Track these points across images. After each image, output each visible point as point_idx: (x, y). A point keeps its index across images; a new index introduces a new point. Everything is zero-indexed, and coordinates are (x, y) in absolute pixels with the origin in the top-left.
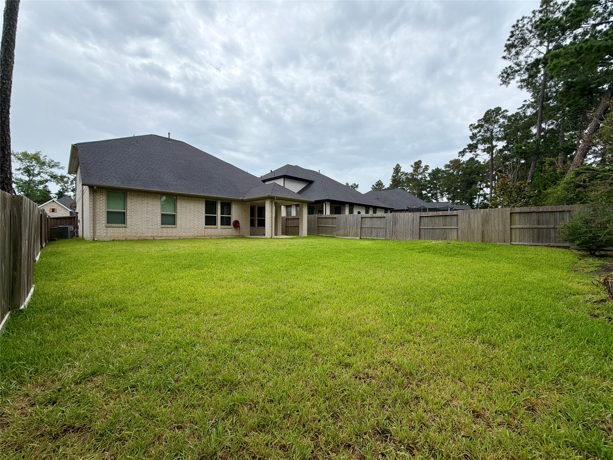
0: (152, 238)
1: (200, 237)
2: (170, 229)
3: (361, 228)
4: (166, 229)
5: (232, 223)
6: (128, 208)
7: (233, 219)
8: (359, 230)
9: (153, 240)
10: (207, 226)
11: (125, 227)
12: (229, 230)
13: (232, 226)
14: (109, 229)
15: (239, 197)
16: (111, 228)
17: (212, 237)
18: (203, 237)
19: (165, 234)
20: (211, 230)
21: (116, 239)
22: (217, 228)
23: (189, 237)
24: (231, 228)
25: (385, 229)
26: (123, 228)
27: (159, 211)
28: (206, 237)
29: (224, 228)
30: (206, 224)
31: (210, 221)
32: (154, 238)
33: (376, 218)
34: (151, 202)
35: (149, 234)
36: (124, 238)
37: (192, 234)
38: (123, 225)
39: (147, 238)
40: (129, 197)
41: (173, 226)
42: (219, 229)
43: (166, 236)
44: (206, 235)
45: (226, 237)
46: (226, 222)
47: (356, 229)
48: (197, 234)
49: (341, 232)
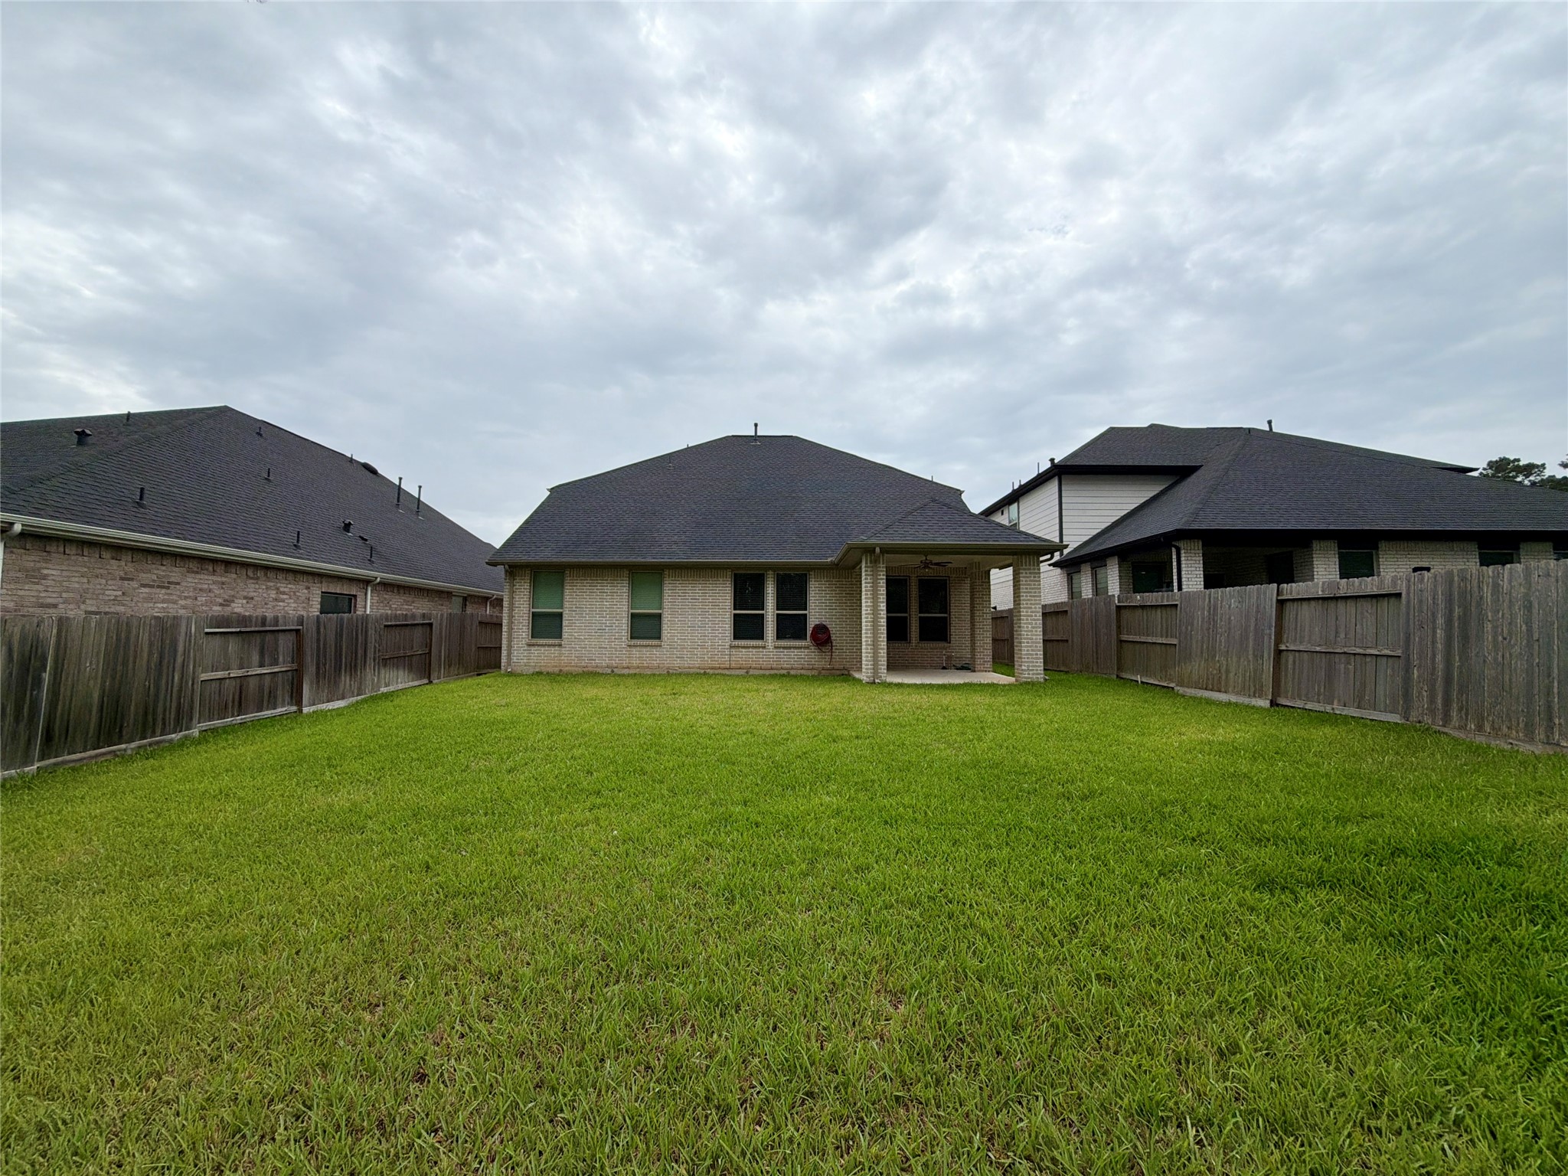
0: (609, 671)
1: (720, 671)
2: (648, 649)
3: (1279, 653)
4: (638, 648)
5: (809, 633)
6: (566, 604)
7: (812, 622)
8: (1268, 666)
9: (612, 675)
10: (737, 643)
11: (560, 645)
12: (799, 654)
13: (808, 642)
14: (533, 648)
15: (827, 558)
16: (536, 648)
17: (751, 672)
18: (727, 672)
19: (635, 662)
20: (750, 653)
21: (544, 670)
22: (764, 647)
23: (692, 671)
24: (805, 648)
25: (1402, 661)
26: (557, 648)
27: (625, 608)
28: (733, 672)
29: (784, 648)
30: (736, 637)
31: (747, 628)
32: (613, 671)
33: (1351, 604)
34: (608, 589)
35: (602, 661)
36: (556, 670)
37: (697, 663)
38: (557, 641)
39: (598, 670)
40: (568, 580)
41: (655, 642)
42: (770, 649)
43: (638, 667)
44: (733, 665)
45: (792, 672)
46: (791, 628)
47: (1255, 656)
48: (709, 663)
49: (1196, 668)
